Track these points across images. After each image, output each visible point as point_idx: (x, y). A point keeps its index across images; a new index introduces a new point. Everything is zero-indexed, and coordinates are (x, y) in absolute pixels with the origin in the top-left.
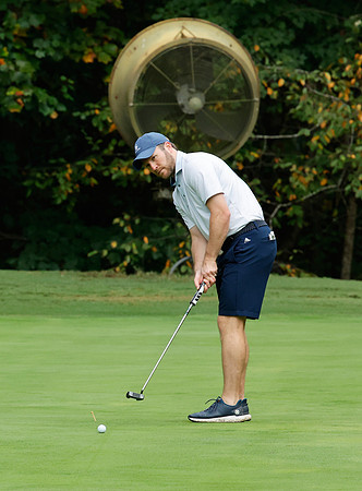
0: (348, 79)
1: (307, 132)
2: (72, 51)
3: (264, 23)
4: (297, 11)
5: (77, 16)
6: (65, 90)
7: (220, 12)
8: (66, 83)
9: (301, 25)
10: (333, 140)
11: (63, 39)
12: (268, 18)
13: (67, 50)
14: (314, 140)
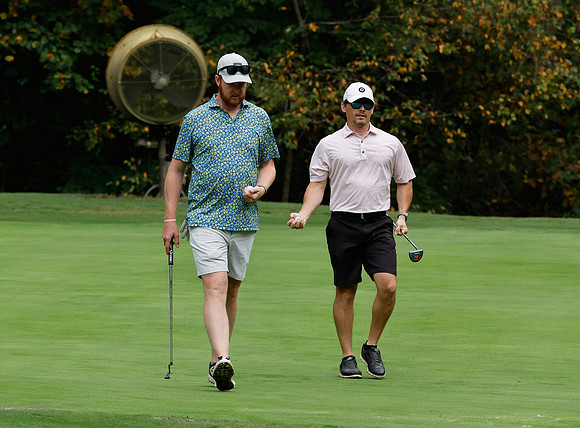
0: (282, 68)
2: (99, 49)
3: (229, 31)
4: (251, 22)
5: (102, 25)
6: (93, 74)
7: (200, 23)
8: (93, 70)
9: (254, 32)
12: (232, 27)
13: (96, 48)
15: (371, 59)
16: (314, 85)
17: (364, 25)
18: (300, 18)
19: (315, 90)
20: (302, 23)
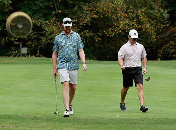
0: (52, 22)
1: (44, 32)
2: (4, 18)
3: (38, 13)
4: (44, 10)
5: (5, 12)
6: (2, 25)
7: (30, 11)
8: (3, 24)
9: (44, 13)
10: (50, 33)
11: (2, 16)
12: (39, 12)
13: (3, 18)
14: (46, 33)
15: (75, 20)
16: (60, 27)
17: (73, 11)
18: (56, 9)
19: (60, 28)
20: (57, 10)
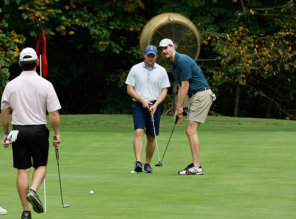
0: (236, 36)
1: (220, 58)
5: (127, 12)
6: (122, 42)
8: (123, 39)
9: (217, 15)
10: (230, 61)
11: (121, 22)
13: (123, 26)
14: (223, 61)
19: (255, 49)
